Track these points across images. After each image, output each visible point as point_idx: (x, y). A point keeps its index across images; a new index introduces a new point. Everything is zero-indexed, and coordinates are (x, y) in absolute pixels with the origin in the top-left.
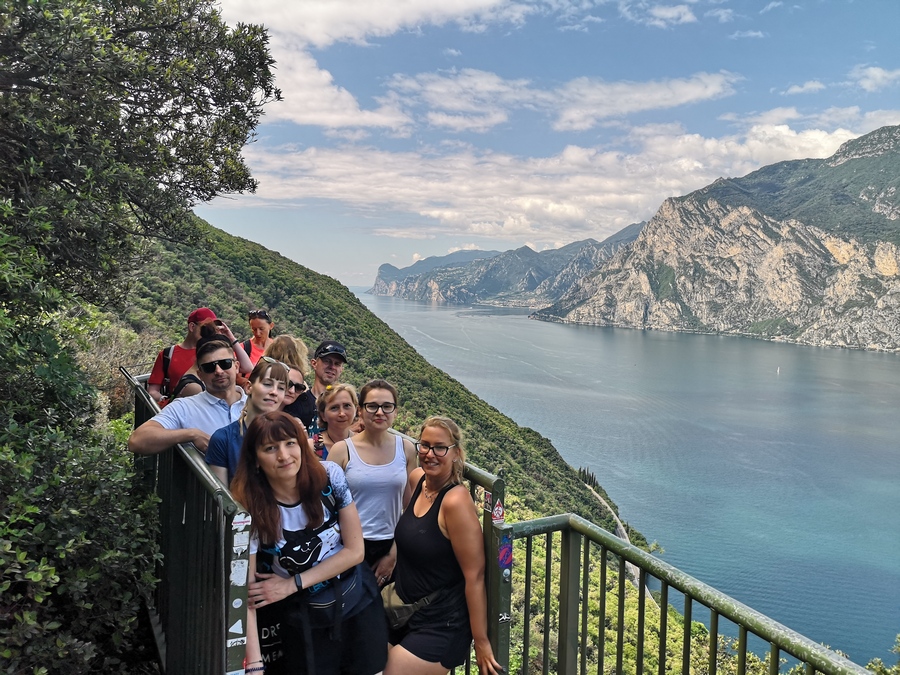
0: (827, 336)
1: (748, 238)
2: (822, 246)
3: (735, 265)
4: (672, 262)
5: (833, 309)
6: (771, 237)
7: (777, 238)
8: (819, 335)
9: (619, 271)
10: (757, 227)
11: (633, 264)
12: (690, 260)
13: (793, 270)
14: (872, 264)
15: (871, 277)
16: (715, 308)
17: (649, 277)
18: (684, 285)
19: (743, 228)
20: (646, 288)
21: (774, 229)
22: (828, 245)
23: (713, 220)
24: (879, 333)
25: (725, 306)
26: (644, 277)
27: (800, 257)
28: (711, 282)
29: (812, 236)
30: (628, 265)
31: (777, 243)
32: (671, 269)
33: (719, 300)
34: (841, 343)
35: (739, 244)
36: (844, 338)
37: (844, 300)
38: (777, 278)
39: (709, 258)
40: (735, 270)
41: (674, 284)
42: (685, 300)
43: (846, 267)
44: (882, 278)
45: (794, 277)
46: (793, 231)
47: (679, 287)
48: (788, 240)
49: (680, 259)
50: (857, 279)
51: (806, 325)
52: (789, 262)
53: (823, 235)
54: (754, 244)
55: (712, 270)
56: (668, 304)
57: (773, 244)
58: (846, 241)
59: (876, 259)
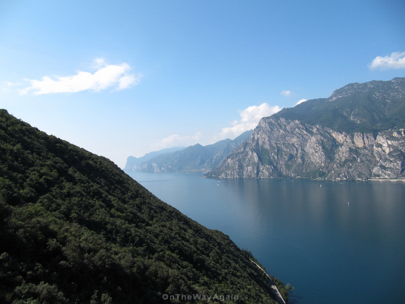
0: (338, 176)
1: (299, 134)
2: (331, 136)
3: (295, 147)
4: (267, 147)
5: (340, 164)
6: (309, 133)
7: (312, 133)
8: (335, 176)
9: (243, 152)
10: (303, 129)
11: (250, 148)
12: (275, 145)
13: (320, 147)
14: (353, 142)
15: (353, 148)
16: (288, 167)
17: (257, 154)
18: (273, 157)
19: (297, 130)
20: (256, 159)
21: (310, 129)
22: (334, 135)
23: (283, 127)
24: (360, 173)
25: (293, 165)
26: (255, 154)
27: (323, 141)
28: (285, 155)
29: (327, 132)
30: (247, 149)
31: (312, 136)
32: (267, 150)
33: (290, 163)
34: (345, 179)
35: (296, 137)
36: (346, 177)
37: (343, 159)
38: (314, 152)
39: (284, 144)
40: (295, 149)
41: (269, 157)
42: (275, 164)
43: (342, 145)
44: (358, 148)
45: (321, 150)
46: (318, 130)
47: (271, 158)
48: (316, 134)
49: (270, 145)
50: (348, 149)
51: (329, 172)
52: (318, 144)
53: (331, 131)
54: (303, 137)
55: (285, 149)
56: (267, 166)
57: (310, 136)
58: (341, 133)
59: (355, 140)
